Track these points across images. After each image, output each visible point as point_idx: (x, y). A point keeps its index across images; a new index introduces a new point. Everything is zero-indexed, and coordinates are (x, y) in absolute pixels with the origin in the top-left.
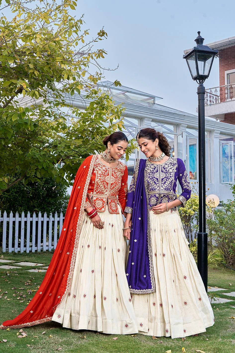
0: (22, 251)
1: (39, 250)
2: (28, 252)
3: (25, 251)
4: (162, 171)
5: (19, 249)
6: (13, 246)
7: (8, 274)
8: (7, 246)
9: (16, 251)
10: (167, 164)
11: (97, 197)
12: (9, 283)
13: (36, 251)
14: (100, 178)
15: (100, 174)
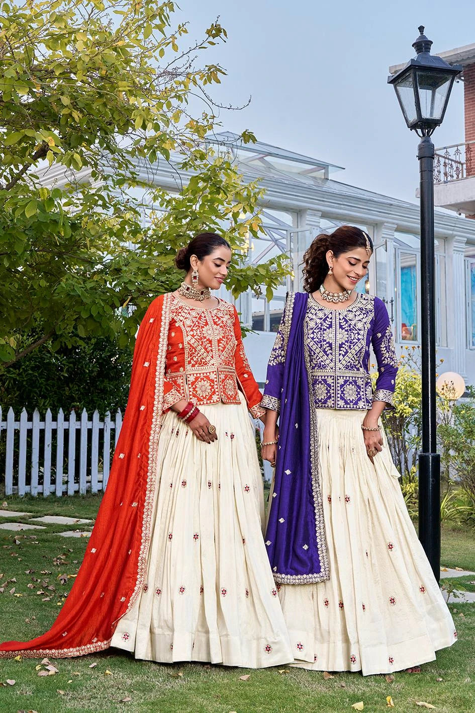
0: (47, 493)
1: (83, 491)
2: (59, 494)
3: (54, 493)
4: (341, 327)
5: (40, 488)
6: (28, 481)
7: (18, 542)
8: (16, 482)
9: (35, 493)
10: (352, 311)
11: (197, 374)
12: (19, 559)
13: (77, 492)
14: (192, 333)
15: (190, 326)
